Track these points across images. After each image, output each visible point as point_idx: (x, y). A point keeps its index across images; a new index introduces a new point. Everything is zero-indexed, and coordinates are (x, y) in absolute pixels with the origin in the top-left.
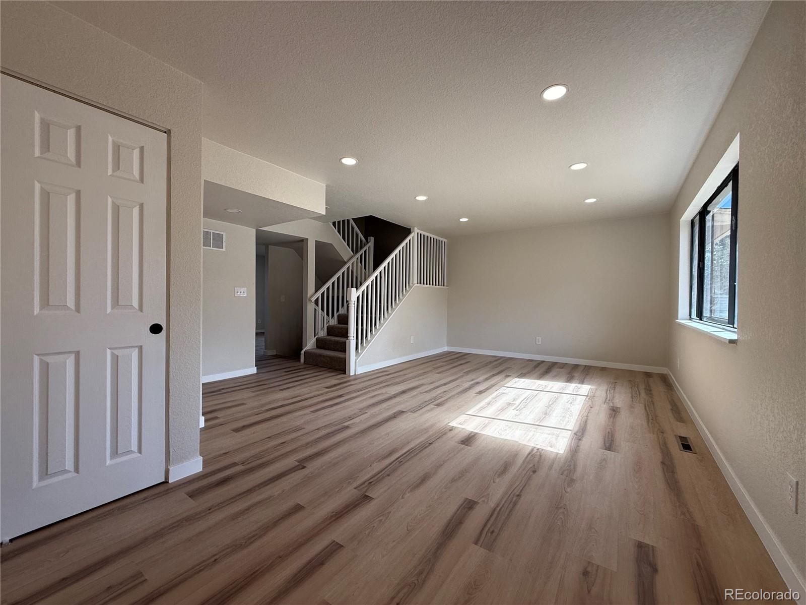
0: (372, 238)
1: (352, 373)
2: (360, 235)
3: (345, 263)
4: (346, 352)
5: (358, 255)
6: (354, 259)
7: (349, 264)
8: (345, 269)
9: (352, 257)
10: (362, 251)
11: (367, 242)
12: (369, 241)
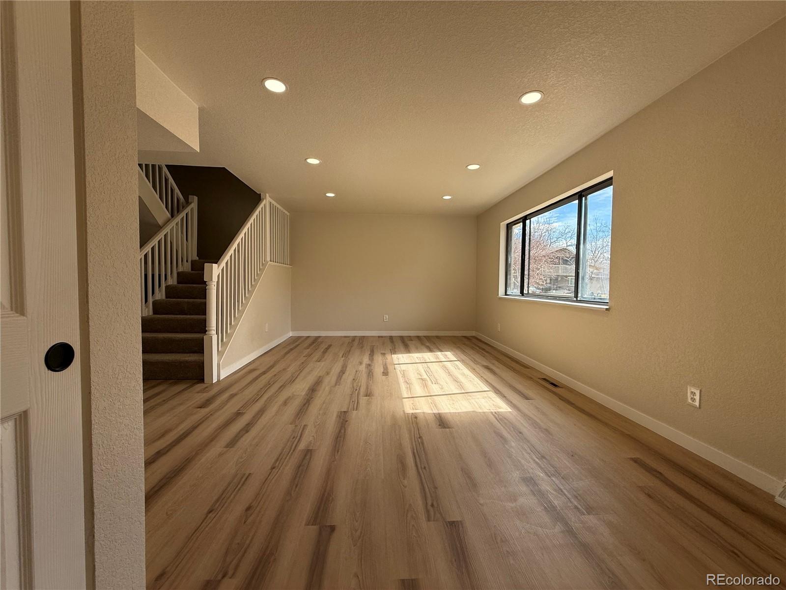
0: (196, 198)
1: (215, 380)
2: (177, 191)
3: (159, 228)
4: (203, 353)
5: (178, 219)
6: (173, 224)
7: (167, 230)
8: (161, 236)
9: (167, 222)
10: (183, 214)
11: (188, 203)
12: (190, 201)
